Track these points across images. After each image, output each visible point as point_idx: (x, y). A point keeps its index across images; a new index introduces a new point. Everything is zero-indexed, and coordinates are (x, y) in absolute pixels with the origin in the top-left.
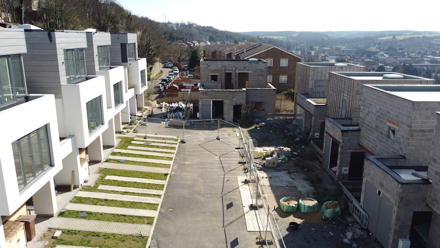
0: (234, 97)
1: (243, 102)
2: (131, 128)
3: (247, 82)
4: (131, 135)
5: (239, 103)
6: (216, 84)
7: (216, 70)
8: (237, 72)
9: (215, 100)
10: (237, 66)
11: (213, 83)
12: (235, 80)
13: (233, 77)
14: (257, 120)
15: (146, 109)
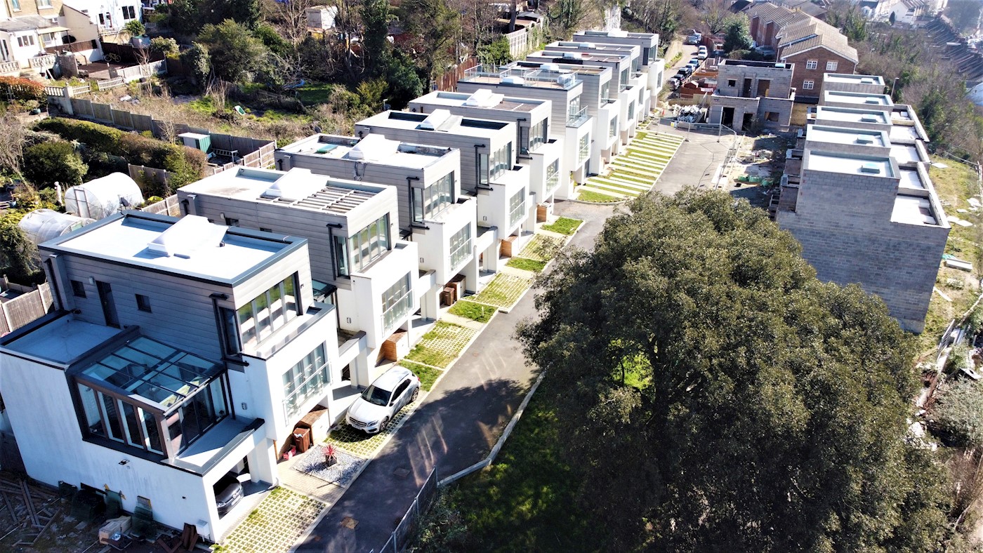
0: (745, 105)
1: (754, 111)
2: (645, 126)
3: (767, 90)
4: (644, 131)
5: (750, 112)
6: (733, 90)
7: (735, 76)
8: (758, 78)
9: (726, 106)
10: (758, 72)
11: (730, 89)
12: (754, 87)
13: (753, 83)
14: (766, 131)
15: (657, 110)
